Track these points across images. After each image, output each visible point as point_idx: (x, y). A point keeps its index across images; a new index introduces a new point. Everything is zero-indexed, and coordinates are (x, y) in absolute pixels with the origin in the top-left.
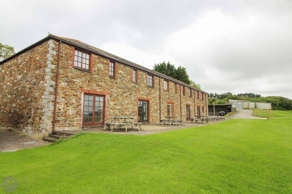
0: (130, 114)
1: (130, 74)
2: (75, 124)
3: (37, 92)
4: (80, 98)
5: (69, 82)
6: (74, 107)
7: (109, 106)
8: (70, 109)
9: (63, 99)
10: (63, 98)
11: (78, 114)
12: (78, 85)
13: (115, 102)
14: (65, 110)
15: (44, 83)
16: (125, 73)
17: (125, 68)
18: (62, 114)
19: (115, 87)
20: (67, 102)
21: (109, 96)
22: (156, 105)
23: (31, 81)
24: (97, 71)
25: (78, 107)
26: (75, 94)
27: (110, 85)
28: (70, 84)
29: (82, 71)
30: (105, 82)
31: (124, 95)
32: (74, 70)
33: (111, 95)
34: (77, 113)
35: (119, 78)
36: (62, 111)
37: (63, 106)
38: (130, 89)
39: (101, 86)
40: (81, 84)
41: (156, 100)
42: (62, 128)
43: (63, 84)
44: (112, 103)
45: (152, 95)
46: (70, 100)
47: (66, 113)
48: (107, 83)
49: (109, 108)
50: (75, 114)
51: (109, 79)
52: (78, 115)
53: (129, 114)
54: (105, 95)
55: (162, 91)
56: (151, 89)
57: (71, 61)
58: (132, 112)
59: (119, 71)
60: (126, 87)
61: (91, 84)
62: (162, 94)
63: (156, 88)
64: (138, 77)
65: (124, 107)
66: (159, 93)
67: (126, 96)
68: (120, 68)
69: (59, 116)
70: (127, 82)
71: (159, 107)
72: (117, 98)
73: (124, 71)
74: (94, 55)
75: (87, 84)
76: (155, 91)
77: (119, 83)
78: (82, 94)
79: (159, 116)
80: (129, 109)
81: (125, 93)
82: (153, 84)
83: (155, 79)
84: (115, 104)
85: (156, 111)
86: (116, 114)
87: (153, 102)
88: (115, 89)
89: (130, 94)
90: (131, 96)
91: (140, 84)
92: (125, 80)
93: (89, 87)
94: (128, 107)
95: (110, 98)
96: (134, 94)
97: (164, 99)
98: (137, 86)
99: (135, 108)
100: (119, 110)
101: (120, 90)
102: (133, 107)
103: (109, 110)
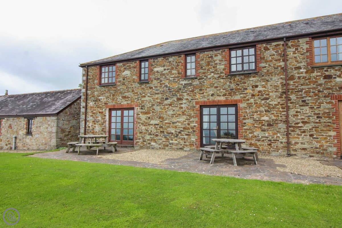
1: (178, 66)
4: (105, 115)
5: (95, 101)
6: (100, 124)
8: (97, 126)
9: (91, 118)
10: (91, 116)
12: (103, 102)
14: (93, 127)
16: (166, 68)
17: (166, 61)
18: (91, 131)
19: (148, 94)
24: (122, 80)
25: (103, 124)
26: (100, 111)
30: (133, 91)
31: (165, 103)
32: (100, 88)
34: (103, 130)
36: (91, 128)
37: (91, 124)
39: (127, 97)
40: (105, 100)
43: (91, 103)
44: (143, 117)
45: (248, 91)
46: (96, 118)
47: (93, 130)
48: (136, 92)
49: (140, 123)
50: (101, 131)
51: (138, 85)
54: (134, 108)
55: (301, 70)
56: (243, 77)
57: (97, 80)
58: (184, 128)
59: (156, 69)
60: (169, 89)
61: (116, 97)
62: (298, 80)
63: (268, 71)
64: (198, 65)
65: (166, 121)
66: (280, 80)
67: (169, 103)
68: (158, 63)
69: (89, 133)
70: (171, 81)
71: (281, 117)
72: (151, 110)
73: (164, 66)
74: (118, 65)
75: (111, 99)
76: (263, 78)
77: (156, 87)
78: (106, 110)
79: (281, 138)
80: (177, 124)
81: (167, 99)
82: (256, 66)
83: (263, 49)
84: (149, 118)
85: (269, 125)
86: (151, 131)
87: (254, 106)
88: (148, 97)
89: (179, 99)
90: (180, 103)
91: (206, 76)
92: (168, 79)
93: (113, 102)
94: (174, 121)
95: (141, 110)
96: (188, 97)
97: (317, 92)
98: (196, 82)
99: (190, 122)
100: (156, 126)
101: (157, 96)
102: (187, 121)
103: (140, 126)
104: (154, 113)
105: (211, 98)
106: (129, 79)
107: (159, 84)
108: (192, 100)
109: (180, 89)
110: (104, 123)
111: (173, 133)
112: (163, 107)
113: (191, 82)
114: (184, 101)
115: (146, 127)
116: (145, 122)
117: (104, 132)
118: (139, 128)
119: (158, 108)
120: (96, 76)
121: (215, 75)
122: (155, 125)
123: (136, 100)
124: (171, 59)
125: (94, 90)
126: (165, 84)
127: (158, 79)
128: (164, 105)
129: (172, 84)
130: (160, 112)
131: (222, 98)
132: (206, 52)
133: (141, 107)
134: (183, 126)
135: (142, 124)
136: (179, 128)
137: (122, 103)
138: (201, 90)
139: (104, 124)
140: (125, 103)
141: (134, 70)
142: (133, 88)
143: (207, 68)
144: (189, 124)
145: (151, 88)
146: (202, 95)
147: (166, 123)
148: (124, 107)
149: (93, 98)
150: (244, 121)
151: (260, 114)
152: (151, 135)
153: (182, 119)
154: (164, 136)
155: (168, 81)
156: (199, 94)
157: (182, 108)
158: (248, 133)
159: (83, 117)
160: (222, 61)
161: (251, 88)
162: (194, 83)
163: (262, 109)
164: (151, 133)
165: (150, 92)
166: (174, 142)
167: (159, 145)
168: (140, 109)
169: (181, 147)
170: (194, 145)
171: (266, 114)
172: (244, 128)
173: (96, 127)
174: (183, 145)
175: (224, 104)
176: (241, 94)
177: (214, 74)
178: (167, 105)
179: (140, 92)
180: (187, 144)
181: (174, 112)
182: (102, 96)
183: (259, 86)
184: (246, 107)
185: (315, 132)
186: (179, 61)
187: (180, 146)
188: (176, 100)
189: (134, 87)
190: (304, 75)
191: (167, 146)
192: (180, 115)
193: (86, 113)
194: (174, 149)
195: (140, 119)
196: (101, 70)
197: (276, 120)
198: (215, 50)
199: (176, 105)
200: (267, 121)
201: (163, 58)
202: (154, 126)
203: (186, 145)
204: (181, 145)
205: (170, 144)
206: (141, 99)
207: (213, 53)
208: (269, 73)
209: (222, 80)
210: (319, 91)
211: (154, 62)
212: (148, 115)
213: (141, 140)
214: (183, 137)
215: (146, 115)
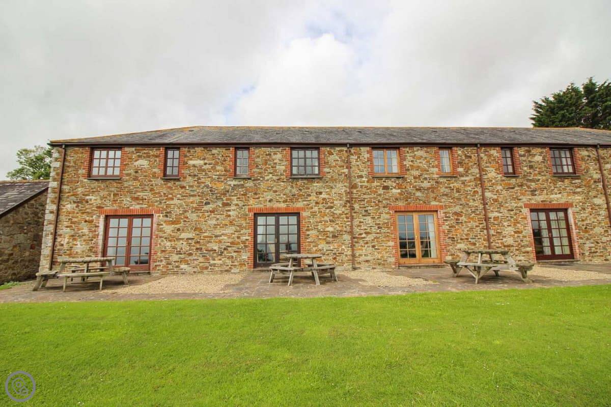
0: (225, 249)
4: (97, 225)
5: (78, 202)
6: (85, 241)
7: (163, 235)
8: (78, 243)
9: (68, 230)
10: (67, 227)
11: (93, 251)
12: (94, 204)
14: (71, 245)
16: (208, 162)
17: (208, 153)
18: (65, 252)
19: (178, 196)
20: (74, 233)
21: (161, 215)
24: (134, 174)
25: (92, 240)
26: (87, 219)
27: (164, 194)
30: (152, 190)
31: (204, 209)
32: (89, 182)
33: (168, 213)
36: (66, 247)
37: (66, 240)
38: (225, 194)
39: (141, 198)
40: (99, 201)
41: (330, 207)
43: (69, 206)
45: (311, 198)
46: (79, 229)
47: (71, 250)
48: (157, 191)
49: (163, 237)
51: (161, 182)
52: (92, 253)
54: (153, 215)
55: (364, 179)
56: (306, 181)
57: (83, 169)
58: (232, 243)
59: (191, 162)
60: (211, 191)
61: (121, 198)
62: (360, 189)
63: (332, 177)
64: (253, 162)
65: (205, 234)
66: (344, 187)
67: (211, 209)
68: (195, 154)
69: (61, 256)
70: (215, 179)
71: (346, 227)
72: (183, 218)
73: (204, 159)
74: (127, 149)
75: (111, 200)
76: (327, 184)
77: (190, 186)
78: (100, 218)
79: (346, 250)
80: (221, 238)
81: (207, 203)
82: (319, 170)
83: (326, 153)
84: (178, 230)
85: (334, 236)
86: (182, 249)
87: (319, 215)
88: (178, 199)
89: (225, 205)
90: (226, 209)
91: (262, 178)
92: (209, 177)
93: (114, 205)
94: (218, 233)
95: (165, 219)
96: (239, 202)
97: (377, 202)
98: (250, 184)
99: (241, 234)
100: (190, 241)
101: (192, 199)
102: (236, 233)
103: (162, 241)
104: (186, 223)
105: (269, 205)
106: (146, 172)
107: (196, 182)
108: (243, 206)
109: (228, 191)
110: (95, 238)
111: (215, 250)
112: (201, 214)
113: (242, 183)
114: (233, 207)
115: (173, 243)
116: (171, 235)
117: (94, 252)
118: (160, 244)
119: (193, 216)
120: (81, 163)
121: (274, 177)
122: (187, 239)
123: (156, 204)
124: (215, 151)
125: (76, 184)
126: (204, 183)
127: (195, 176)
128: (202, 211)
129: (215, 184)
130: (196, 221)
131: (283, 205)
132: (262, 148)
133: (164, 214)
134: (230, 240)
135: (165, 238)
136: (224, 242)
137: (131, 208)
138: (256, 194)
139: (95, 240)
140: (138, 207)
141: (156, 161)
142: (152, 185)
143: (264, 167)
144: (238, 238)
145: (183, 187)
146: (257, 200)
147: (205, 237)
148: (135, 214)
149: (73, 197)
150: (308, 233)
151: (324, 224)
152: (181, 254)
153: (230, 230)
154: (201, 255)
155: (209, 179)
156: (254, 198)
157: (229, 216)
158: (312, 246)
159: (49, 228)
160: (282, 161)
161: (315, 194)
162: (247, 185)
163: (326, 218)
164: (180, 251)
165: (180, 193)
166: (217, 262)
167: (193, 268)
168: (163, 216)
169: (227, 268)
170: (245, 265)
171: (331, 224)
172: (308, 240)
173: (77, 245)
174: (230, 266)
175: (285, 212)
176: (304, 201)
177: (273, 175)
178: (208, 212)
179: (165, 192)
180: (236, 263)
181: (218, 221)
182: (92, 195)
183: (323, 193)
184: (310, 215)
185: (376, 243)
186: (227, 155)
187: (225, 267)
188: (221, 206)
189: (154, 185)
190: (366, 184)
191: (207, 268)
192: (227, 225)
193: (57, 223)
194: (216, 273)
195: (164, 231)
196: (92, 155)
197: (341, 231)
198: (275, 147)
199: (222, 213)
200: (332, 232)
201: (203, 149)
202: (185, 241)
203: (235, 265)
204: (228, 266)
205: (211, 265)
206: (165, 202)
207: (272, 150)
208: (333, 180)
209: (282, 183)
210: (379, 201)
211: (189, 151)
212: (176, 226)
213: (164, 263)
214: (230, 255)
215: (173, 226)
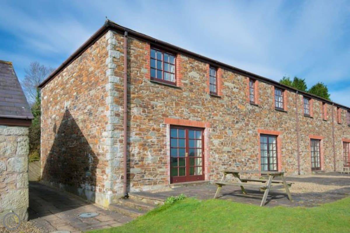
0: (248, 161)
1: (245, 87)
2: (158, 181)
3: (95, 127)
4: (164, 134)
5: (145, 107)
6: (154, 151)
7: (213, 147)
8: (149, 153)
9: (138, 137)
11: (163, 162)
12: (160, 111)
13: (222, 140)
14: (141, 155)
15: (104, 111)
16: (236, 86)
17: (235, 78)
18: (137, 164)
19: (221, 113)
20: (144, 142)
21: (211, 129)
22: (291, 143)
23: (85, 109)
24: (189, 85)
25: (160, 151)
26: (155, 127)
27: (212, 110)
28: (146, 109)
29: (165, 87)
30: (203, 104)
31: (235, 127)
32: (153, 86)
33: (214, 127)
34: (161, 161)
35: (226, 96)
38: (246, 116)
39: (196, 111)
40: (164, 109)
41: (290, 133)
42: (138, 187)
44: (216, 142)
45: (283, 126)
46: (148, 138)
48: (206, 106)
49: (213, 150)
50: (158, 162)
51: (209, 97)
52: (163, 165)
53: (245, 160)
54: (205, 128)
55: (301, 116)
56: (281, 113)
57: (146, 68)
58: (251, 156)
59: (227, 84)
60: (239, 112)
61: (181, 108)
62: (300, 122)
65: (237, 148)
68: (228, 77)
70: (240, 102)
72: (224, 133)
73: (234, 83)
74: (182, 57)
75: (174, 109)
77: (227, 105)
78: (166, 127)
80: (246, 152)
81: (237, 122)
82: (284, 105)
83: (288, 95)
84: (222, 143)
88: (220, 116)
94: (244, 148)
95: (213, 133)
96: (253, 124)
97: (305, 132)
99: (255, 149)
100: (229, 154)
104: (226, 138)
106: (198, 85)
108: (255, 127)
109: (247, 114)
110: (163, 148)
111: (243, 162)
112: (234, 131)
113: (254, 108)
114: (250, 127)
115: (220, 155)
116: (218, 148)
119: (230, 132)
122: (227, 152)
123: (207, 118)
125: (140, 85)
126: (235, 104)
127: (229, 96)
129: (241, 106)
130: (232, 136)
131: (272, 129)
133: (213, 129)
135: (215, 151)
136: (247, 156)
137: (190, 119)
140: (195, 119)
141: (204, 76)
142: (203, 99)
143: (263, 98)
144: (254, 152)
145: (222, 105)
146: (261, 123)
147: (237, 151)
149: (139, 100)
151: (288, 144)
153: (249, 146)
154: (236, 166)
157: (249, 134)
160: (271, 95)
162: (256, 110)
164: (224, 163)
165: (222, 110)
173: (147, 155)
178: (238, 130)
179: (212, 108)
182: (157, 101)
184: (283, 138)
185: (305, 158)
186: (245, 82)
188: (244, 125)
190: (301, 119)
192: (248, 142)
199: (245, 131)
201: (232, 73)
206: (213, 118)
211: (225, 73)
213: (215, 173)
214: (250, 165)
215: (219, 140)
